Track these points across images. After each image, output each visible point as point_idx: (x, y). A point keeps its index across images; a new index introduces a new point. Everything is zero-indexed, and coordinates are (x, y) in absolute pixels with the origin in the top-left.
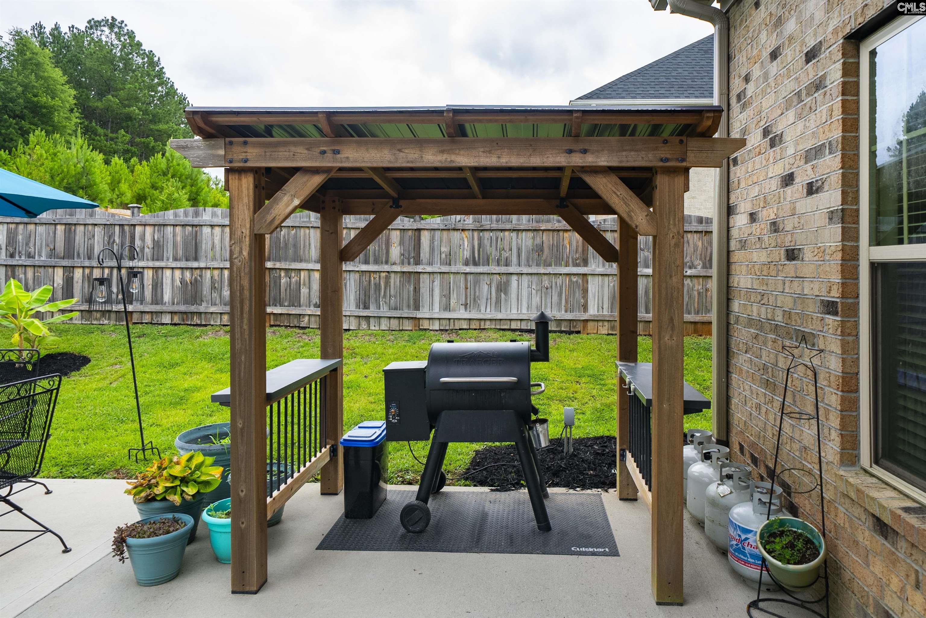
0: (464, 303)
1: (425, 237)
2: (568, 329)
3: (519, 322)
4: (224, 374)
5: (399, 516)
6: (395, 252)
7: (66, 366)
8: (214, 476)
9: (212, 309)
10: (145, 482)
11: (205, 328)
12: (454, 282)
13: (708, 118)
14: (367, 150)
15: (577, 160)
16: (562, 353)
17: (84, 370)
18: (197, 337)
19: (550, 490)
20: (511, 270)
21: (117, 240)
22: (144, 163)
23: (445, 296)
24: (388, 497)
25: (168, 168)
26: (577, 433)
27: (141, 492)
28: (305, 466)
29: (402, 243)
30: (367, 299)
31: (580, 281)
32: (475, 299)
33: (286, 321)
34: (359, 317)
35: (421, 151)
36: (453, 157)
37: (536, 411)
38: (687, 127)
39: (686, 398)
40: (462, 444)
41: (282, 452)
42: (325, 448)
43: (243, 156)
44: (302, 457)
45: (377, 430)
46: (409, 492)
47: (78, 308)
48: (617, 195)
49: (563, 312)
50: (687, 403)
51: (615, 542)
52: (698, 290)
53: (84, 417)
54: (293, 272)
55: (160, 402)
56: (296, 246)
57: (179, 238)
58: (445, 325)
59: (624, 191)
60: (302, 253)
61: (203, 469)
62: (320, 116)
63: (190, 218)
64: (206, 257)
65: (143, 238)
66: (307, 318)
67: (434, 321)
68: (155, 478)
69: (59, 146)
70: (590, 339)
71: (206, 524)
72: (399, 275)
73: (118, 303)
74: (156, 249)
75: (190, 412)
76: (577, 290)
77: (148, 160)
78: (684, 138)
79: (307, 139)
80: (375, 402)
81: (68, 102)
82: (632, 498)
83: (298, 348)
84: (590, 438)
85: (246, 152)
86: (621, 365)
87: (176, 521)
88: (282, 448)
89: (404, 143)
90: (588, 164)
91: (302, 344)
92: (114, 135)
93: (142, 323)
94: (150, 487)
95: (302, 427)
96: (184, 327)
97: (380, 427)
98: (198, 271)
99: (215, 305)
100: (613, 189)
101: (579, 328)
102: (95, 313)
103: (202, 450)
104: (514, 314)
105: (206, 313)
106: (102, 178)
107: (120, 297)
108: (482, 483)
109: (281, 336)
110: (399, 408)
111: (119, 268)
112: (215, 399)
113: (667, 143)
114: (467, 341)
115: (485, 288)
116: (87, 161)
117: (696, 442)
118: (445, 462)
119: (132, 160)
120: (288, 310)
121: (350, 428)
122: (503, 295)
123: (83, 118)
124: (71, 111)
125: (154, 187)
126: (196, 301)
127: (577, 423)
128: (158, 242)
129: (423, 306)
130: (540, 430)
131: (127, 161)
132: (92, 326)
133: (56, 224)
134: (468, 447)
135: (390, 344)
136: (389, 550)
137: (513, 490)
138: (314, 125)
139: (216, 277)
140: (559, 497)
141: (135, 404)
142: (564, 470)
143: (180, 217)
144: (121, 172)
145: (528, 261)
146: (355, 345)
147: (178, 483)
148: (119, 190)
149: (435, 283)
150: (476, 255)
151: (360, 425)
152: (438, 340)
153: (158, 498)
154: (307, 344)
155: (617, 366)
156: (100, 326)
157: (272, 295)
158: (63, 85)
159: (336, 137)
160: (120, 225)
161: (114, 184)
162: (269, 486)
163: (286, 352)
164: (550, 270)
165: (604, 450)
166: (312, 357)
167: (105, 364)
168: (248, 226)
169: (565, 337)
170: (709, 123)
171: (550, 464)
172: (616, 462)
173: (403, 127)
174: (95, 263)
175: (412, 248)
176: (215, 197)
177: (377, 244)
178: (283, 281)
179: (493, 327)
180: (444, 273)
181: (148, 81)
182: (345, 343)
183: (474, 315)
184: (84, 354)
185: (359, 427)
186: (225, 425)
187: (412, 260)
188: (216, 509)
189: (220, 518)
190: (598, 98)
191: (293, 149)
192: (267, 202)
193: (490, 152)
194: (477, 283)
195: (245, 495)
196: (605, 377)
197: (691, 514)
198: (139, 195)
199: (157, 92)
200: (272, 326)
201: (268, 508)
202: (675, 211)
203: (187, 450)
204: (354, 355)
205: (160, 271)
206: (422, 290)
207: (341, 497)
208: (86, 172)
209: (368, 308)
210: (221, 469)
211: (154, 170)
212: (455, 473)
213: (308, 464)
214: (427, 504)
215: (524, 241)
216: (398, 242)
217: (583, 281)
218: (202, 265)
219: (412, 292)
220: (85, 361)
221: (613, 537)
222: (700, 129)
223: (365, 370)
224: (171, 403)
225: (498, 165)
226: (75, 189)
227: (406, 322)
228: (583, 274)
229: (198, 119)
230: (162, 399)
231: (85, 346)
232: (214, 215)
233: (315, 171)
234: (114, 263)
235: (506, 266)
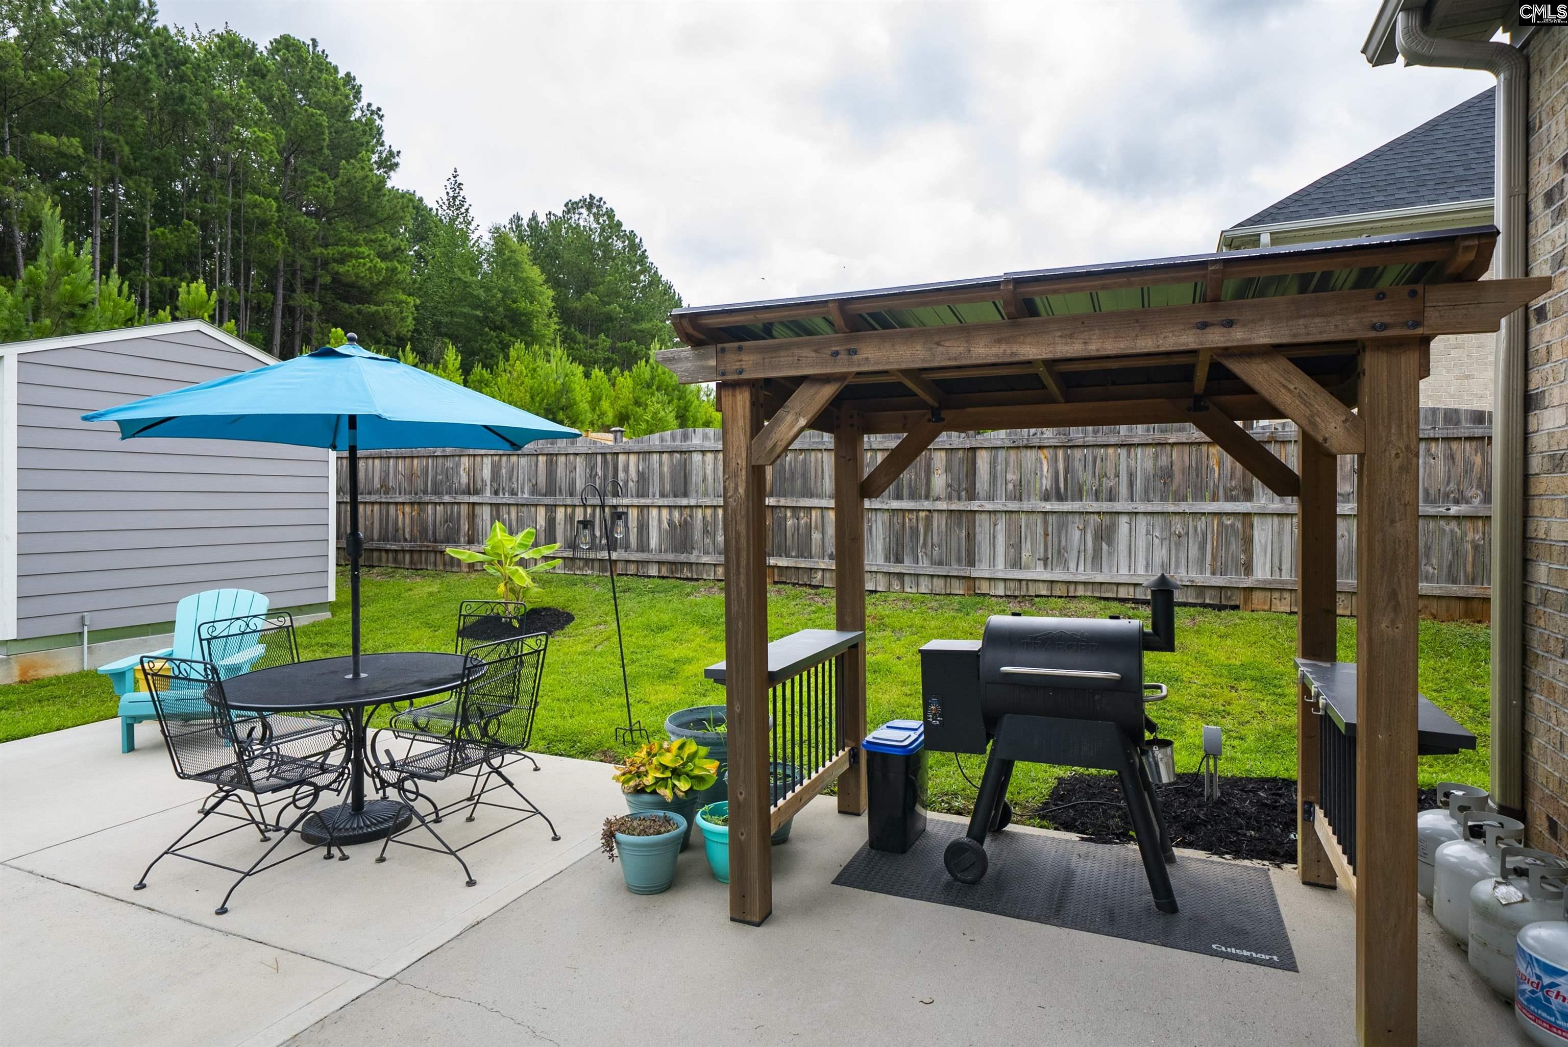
0: (1042, 556)
1: (983, 459)
2: (1217, 602)
3: (1131, 589)
4: (718, 644)
5: (943, 856)
6: (939, 481)
7: (550, 624)
8: (708, 771)
9: (705, 559)
10: (634, 769)
11: (696, 583)
12: (1027, 526)
13: (1467, 248)
14: (893, 346)
15: (1216, 338)
16: (1205, 640)
17: (569, 629)
18: (688, 595)
19: (1178, 852)
20: (1118, 506)
21: (599, 472)
22: (626, 373)
23: (1013, 546)
24: (928, 828)
25: (653, 378)
26: (1226, 768)
27: (630, 780)
28: (817, 772)
29: (948, 469)
30: (900, 547)
31: (1239, 525)
32: (1059, 552)
33: (794, 577)
34: (890, 573)
35: (967, 342)
36: (1015, 348)
37: (1152, 727)
38: (1426, 266)
39: (1424, 726)
40: (1037, 765)
41: (789, 751)
42: (844, 750)
43: (736, 366)
44: (813, 759)
45: (912, 733)
46: (958, 824)
47: (560, 555)
48: (1289, 390)
49: (1208, 574)
50: (1423, 735)
51: (1290, 949)
52: (1473, 541)
53: (569, 685)
54: (802, 511)
55: (648, 674)
56: (805, 476)
57: (666, 469)
58: (1013, 589)
59: (1301, 383)
60: (812, 486)
61: (697, 761)
62: (831, 305)
63: (678, 443)
64: (697, 492)
65: (626, 470)
66: (820, 574)
67: (997, 582)
68: (644, 765)
69: (538, 360)
70: (1257, 620)
71: (701, 830)
72: (945, 515)
73: (602, 549)
74: (641, 483)
75: (680, 688)
76: (1233, 539)
77: (630, 370)
78: (1419, 288)
79: (816, 337)
80: (911, 695)
81: (547, 305)
82: (1327, 883)
83: (809, 614)
84: (1251, 779)
85: (741, 361)
86: (1304, 665)
87: (667, 820)
88: (789, 745)
89: (946, 332)
90: (1235, 344)
91: (813, 608)
92: (594, 341)
93: (627, 575)
94: (639, 775)
95: (813, 720)
96: (674, 580)
97: (916, 730)
98: (688, 511)
99: (708, 553)
100: (1282, 380)
101: (1238, 600)
102: (577, 561)
103: (695, 738)
104: (1123, 574)
105: (697, 564)
106: (582, 396)
107: (604, 541)
108: (1068, 827)
109: (788, 597)
110: (942, 704)
111: (603, 506)
112: (709, 674)
113: (1384, 298)
114: (1047, 615)
115: (1077, 534)
116: (566, 375)
117: (1454, 804)
118: (1010, 788)
119: (613, 371)
120: (796, 562)
121: (876, 727)
122: (1104, 546)
123: (561, 323)
124: (550, 315)
125: (637, 403)
126: (686, 548)
127: (1227, 752)
128: (643, 473)
129: (980, 561)
130: (1160, 756)
131: (608, 372)
132: (575, 577)
133: (537, 455)
134: (1046, 772)
135: (933, 613)
136: (929, 900)
137: (1116, 843)
138: (824, 318)
139: (709, 518)
140: (1193, 864)
141: (622, 674)
142: (1204, 823)
143: (666, 441)
144: (602, 387)
145: (1146, 492)
146: (884, 613)
147: (668, 774)
148: (600, 410)
149: (999, 527)
150: (1062, 485)
151: (889, 724)
152: (1003, 612)
153: (648, 790)
154: (821, 609)
155: (1296, 666)
156: (583, 577)
157: (776, 541)
158: (541, 285)
159: (852, 332)
160: (602, 454)
161: (595, 402)
162: (772, 792)
163: (794, 618)
164: (1184, 507)
165: (1276, 801)
166: (826, 626)
167: (589, 624)
168: (744, 455)
169: (1211, 614)
170: (1471, 256)
171: (1179, 811)
172: (1296, 823)
173: (943, 310)
174: (577, 501)
175: (963, 475)
176: (706, 412)
177: (914, 471)
178: (789, 523)
179: (1089, 594)
180: (1012, 512)
181: (629, 269)
182: (869, 610)
183: (1058, 575)
184: (568, 610)
185: (888, 727)
186: (720, 709)
187: (963, 493)
188: (712, 813)
189: (716, 824)
190: (1274, 220)
191: (797, 352)
192: (766, 423)
193: (1071, 336)
194: (1062, 527)
195: (745, 799)
196: (1283, 683)
197: (1441, 926)
198: (621, 413)
199: (639, 282)
200: (776, 583)
201: (772, 819)
202: (1400, 411)
203: (678, 735)
204: (882, 627)
205: (645, 510)
206: (978, 537)
207: (864, 820)
208: (566, 389)
209: (902, 562)
210: (717, 763)
211: (637, 381)
212: (1025, 808)
213: (821, 769)
214: (982, 844)
215: (1139, 462)
216: (943, 468)
217: (1243, 524)
218: (693, 502)
219: (964, 540)
220: (569, 618)
221: (1288, 940)
222: (1451, 269)
223: (898, 649)
224: (660, 676)
225: (1085, 354)
226: (555, 410)
227: (956, 583)
228: (1244, 514)
229: (685, 322)
230: (650, 670)
231: (569, 601)
232: (705, 437)
233: (825, 379)
234: (596, 501)
235: (1110, 500)
